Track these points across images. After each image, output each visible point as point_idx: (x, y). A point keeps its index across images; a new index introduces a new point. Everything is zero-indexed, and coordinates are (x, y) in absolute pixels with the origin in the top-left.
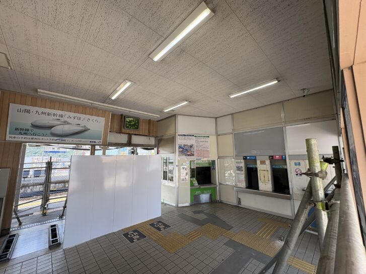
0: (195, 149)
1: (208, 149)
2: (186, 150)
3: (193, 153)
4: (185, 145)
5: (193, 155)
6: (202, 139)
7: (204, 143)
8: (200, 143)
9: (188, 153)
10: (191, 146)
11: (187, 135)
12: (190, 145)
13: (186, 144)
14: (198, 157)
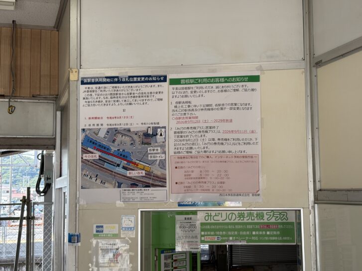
0: (171, 149)
1: (249, 150)
2: (123, 156)
3: (157, 171)
4: (114, 132)
5: (159, 181)
6: (213, 95)
7: (226, 114)
8: (202, 115)
9: (134, 174)
10: (149, 136)
11: (131, 80)
12: (144, 128)
13: (122, 124)
14: (188, 190)
